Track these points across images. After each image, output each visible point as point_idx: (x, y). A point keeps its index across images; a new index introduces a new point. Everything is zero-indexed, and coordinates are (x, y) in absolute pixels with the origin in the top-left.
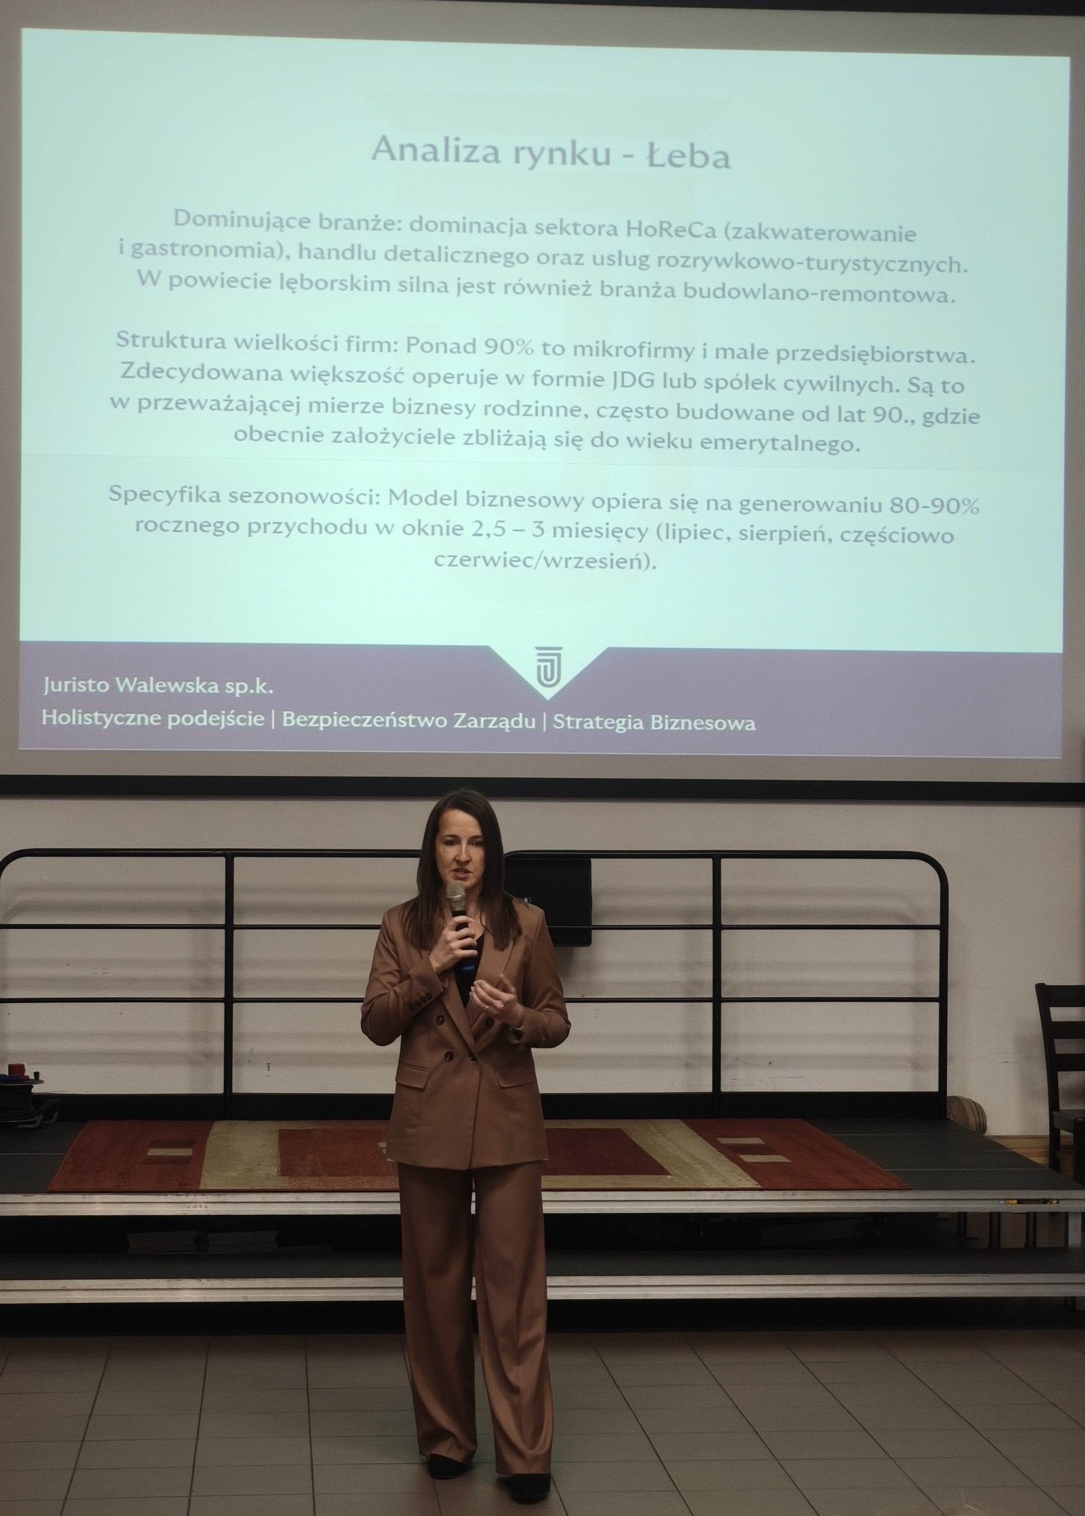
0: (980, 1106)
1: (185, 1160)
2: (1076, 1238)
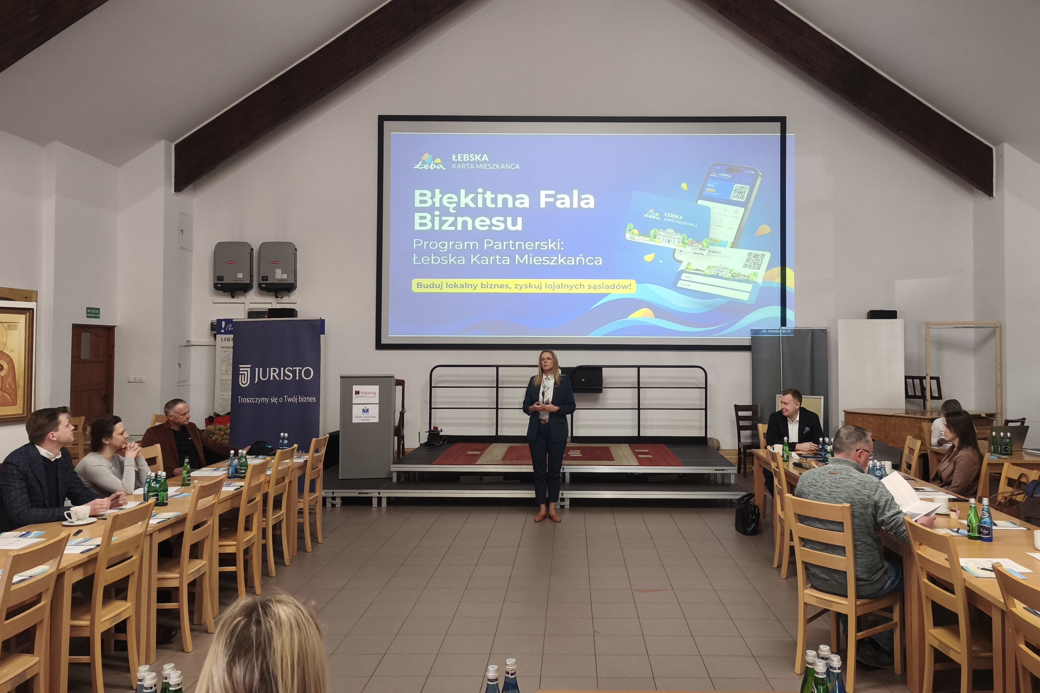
0: (718, 441)
1: (477, 455)
2: (733, 481)
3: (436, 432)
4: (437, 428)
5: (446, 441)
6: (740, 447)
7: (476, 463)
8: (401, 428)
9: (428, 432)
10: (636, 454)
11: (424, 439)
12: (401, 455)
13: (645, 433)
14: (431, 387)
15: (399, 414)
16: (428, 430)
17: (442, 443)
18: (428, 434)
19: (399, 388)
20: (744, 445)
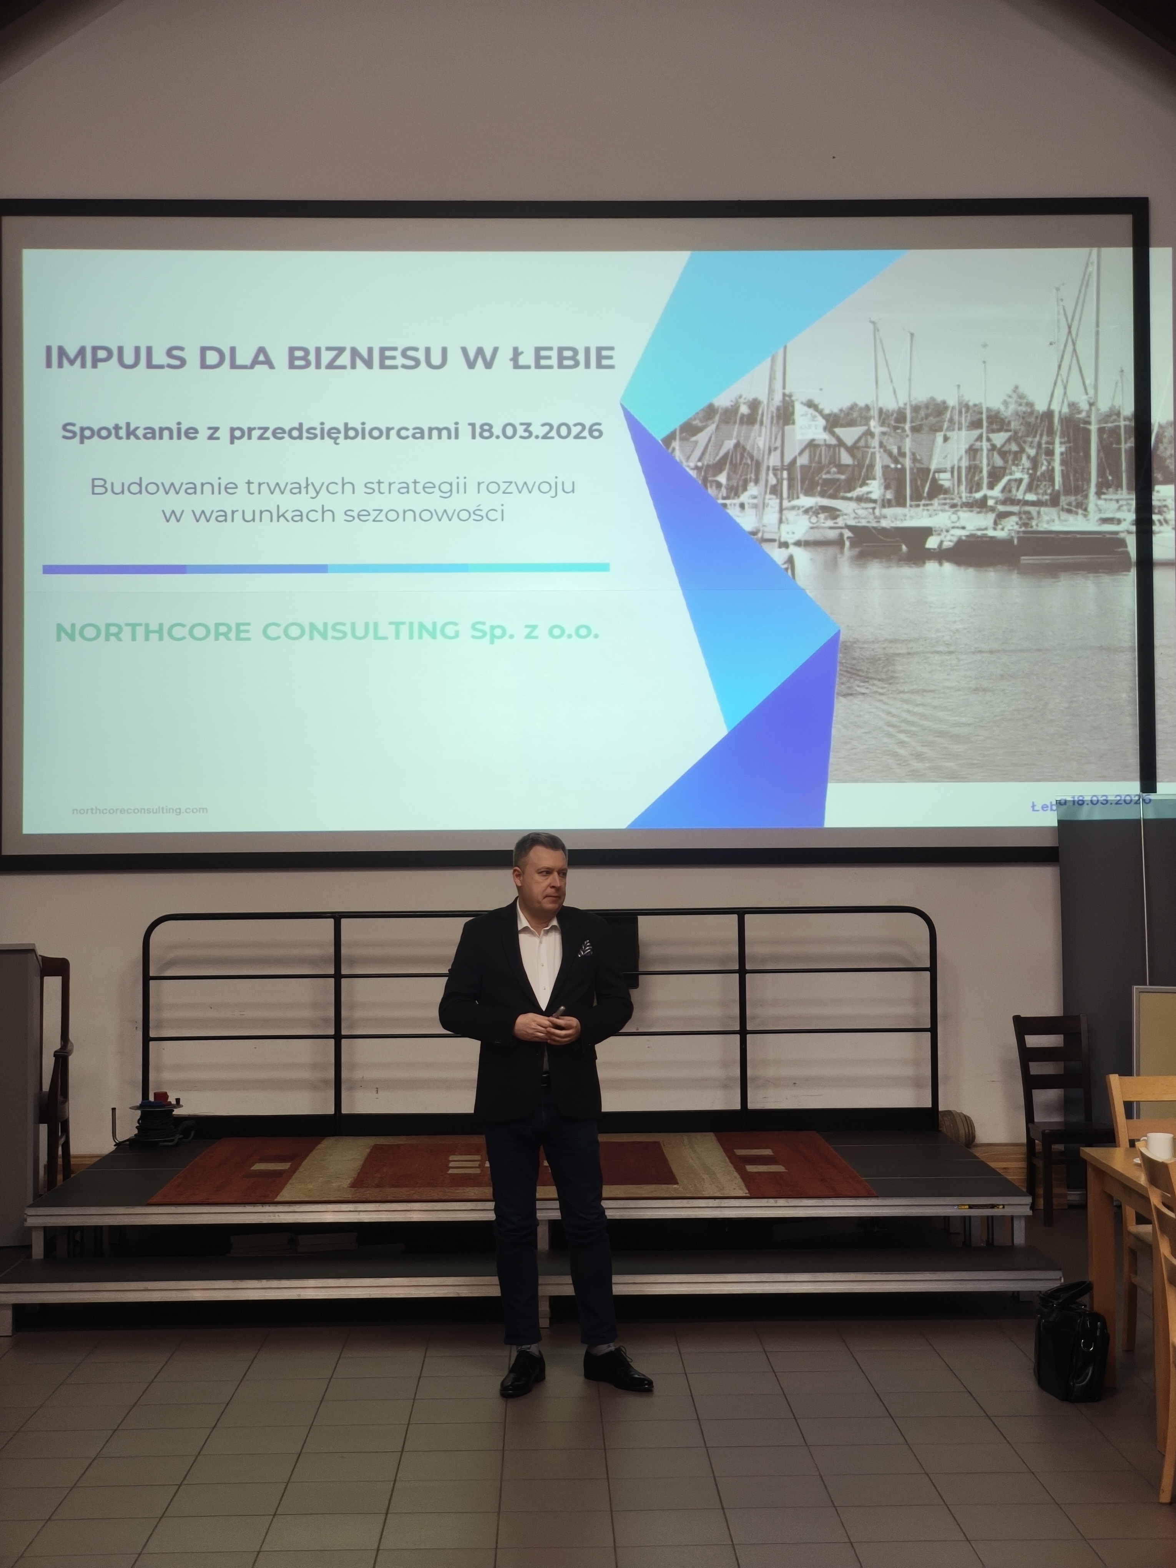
0: (970, 1118)
1: (278, 1174)
2: (1020, 1238)
3: (163, 1106)
4: (165, 1096)
5: (192, 1134)
6: (1032, 1136)
7: (278, 1199)
8: (60, 1098)
9: (137, 1108)
10: (739, 1164)
11: (128, 1129)
12: (60, 1177)
13: (759, 1101)
14: (147, 978)
15: (54, 1059)
16: (138, 1100)
17: (180, 1139)
18: (138, 1113)
19: (53, 984)
20: (1043, 1133)
